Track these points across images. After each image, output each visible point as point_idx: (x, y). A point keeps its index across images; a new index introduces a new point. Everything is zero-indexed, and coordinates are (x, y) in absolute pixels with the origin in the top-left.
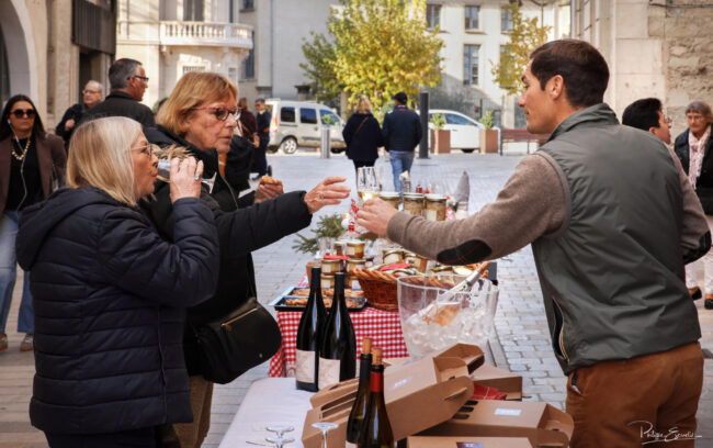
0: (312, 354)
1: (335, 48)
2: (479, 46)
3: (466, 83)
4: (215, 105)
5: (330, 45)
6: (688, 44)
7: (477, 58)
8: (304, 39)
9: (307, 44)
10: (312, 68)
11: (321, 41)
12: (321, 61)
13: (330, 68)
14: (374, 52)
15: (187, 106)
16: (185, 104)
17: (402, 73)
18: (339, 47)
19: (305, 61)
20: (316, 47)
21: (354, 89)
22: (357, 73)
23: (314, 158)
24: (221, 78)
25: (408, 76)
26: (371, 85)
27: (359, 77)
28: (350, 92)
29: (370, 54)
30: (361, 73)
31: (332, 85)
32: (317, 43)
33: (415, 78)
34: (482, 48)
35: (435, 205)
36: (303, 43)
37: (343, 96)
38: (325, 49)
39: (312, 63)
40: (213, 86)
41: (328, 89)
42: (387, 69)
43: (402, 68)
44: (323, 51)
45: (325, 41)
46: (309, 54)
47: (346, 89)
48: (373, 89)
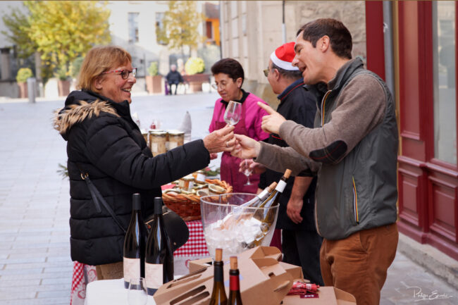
0: (137, 262)
1: (28, 18)
2: (138, 13)
3: (131, 41)
4: (120, 69)
5: (24, 16)
6: (313, 8)
7: (137, 23)
8: (3, 12)
9: (6, 15)
10: (11, 34)
11: (17, 14)
12: (18, 28)
13: (26, 34)
14: (59, 20)
15: (96, 74)
16: (94, 72)
17: (83, 36)
18: (32, 17)
19: (5, 29)
20: (13, 18)
21: (46, 50)
22: (47, 36)
23: (24, 104)
24: (119, 50)
25: (86, 38)
26: (59, 46)
27: (49, 40)
28: (42, 52)
29: (56, 22)
30: (51, 37)
31: (28, 47)
32: (14, 15)
33: (93, 39)
34: (140, 15)
35: (176, 138)
36: (3, 15)
37: (37, 55)
38: (21, 19)
39: (11, 30)
40: (114, 56)
41: (25, 50)
42: (70, 33)
43: (82, 31)
44: (19, 20)
45: (20, 12)
46: (9, 23)
47: (39, 50)
48: (60, 49)
